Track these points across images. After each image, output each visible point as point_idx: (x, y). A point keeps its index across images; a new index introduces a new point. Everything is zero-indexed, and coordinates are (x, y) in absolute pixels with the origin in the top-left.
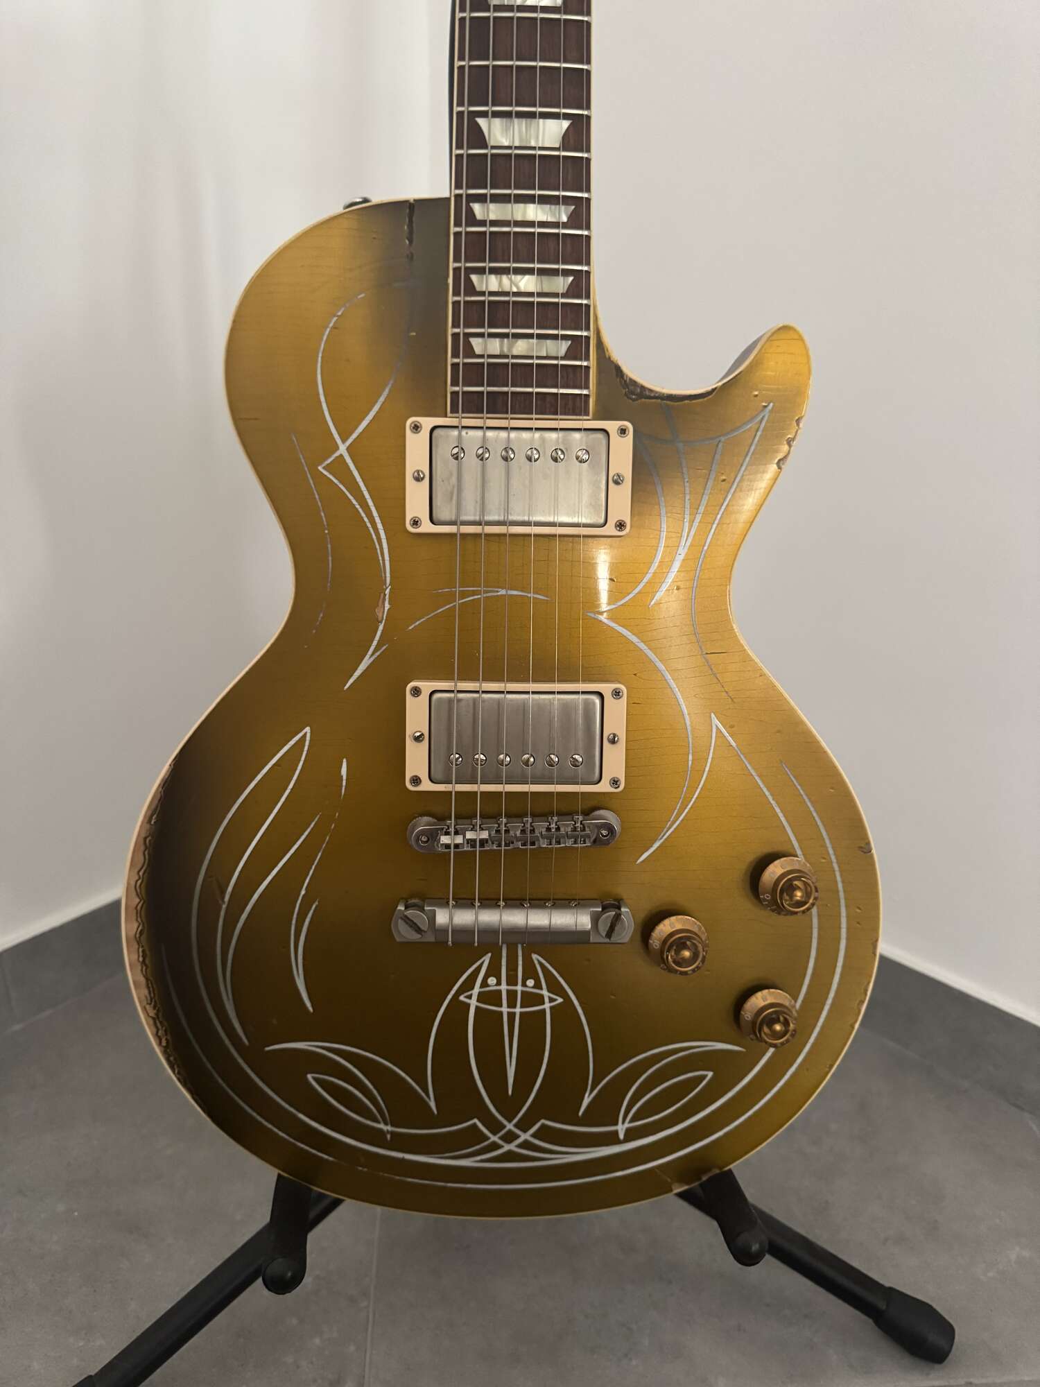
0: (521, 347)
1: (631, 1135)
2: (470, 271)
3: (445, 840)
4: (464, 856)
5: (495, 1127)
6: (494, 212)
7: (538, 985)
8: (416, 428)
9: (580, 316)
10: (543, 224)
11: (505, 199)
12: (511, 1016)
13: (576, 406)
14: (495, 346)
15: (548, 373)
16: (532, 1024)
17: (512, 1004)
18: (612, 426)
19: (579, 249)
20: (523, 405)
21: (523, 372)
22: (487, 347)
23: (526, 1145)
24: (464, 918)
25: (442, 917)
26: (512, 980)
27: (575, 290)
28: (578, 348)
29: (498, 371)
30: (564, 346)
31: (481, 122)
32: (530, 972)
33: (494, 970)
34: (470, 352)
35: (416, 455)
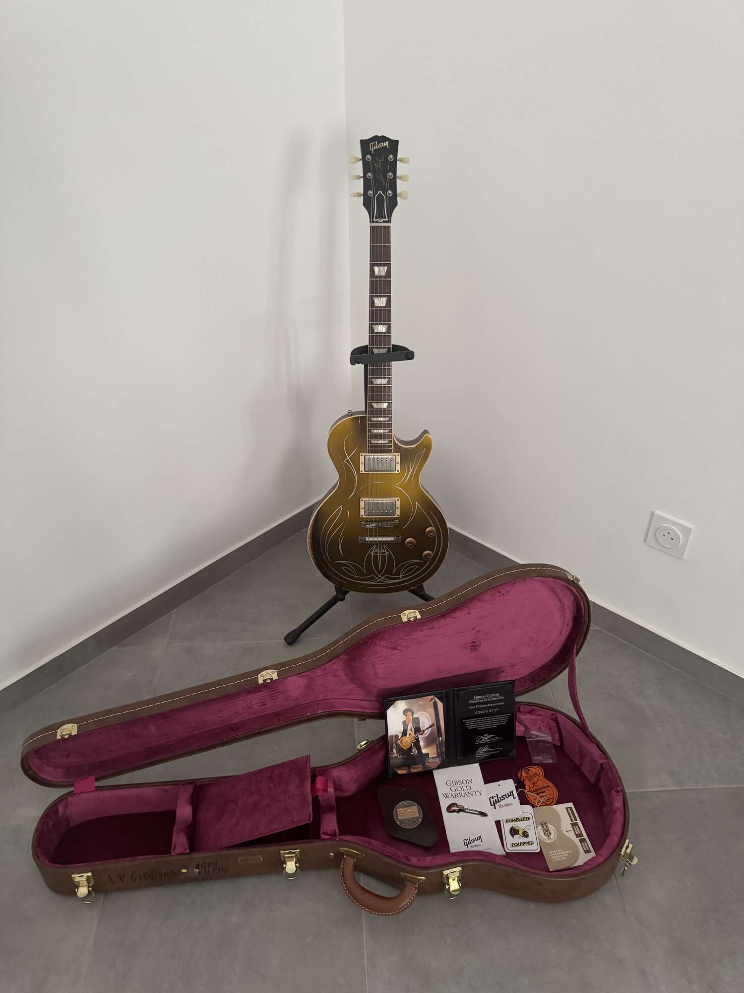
0: (380, 442)
1: (403, 578)
2: (371, 429)
3: (367, 526)
4: (371, 529)
5: (377, 576)
6: (375, 419)
7: (385, 550)
8: (362, 455)
9: (390, 436)
10: (383, 421)
11: (377, 417)
12: (380, 556)
13: (390, 451)
14: (376, 442)
15: (385, 446)
16: (384, 557)
17: (380, 554)
18: (396, 454)
19: (390, 425)
20: (381, 452)
21: (381, 446)
22: (374, 442)
23: (383, 579)
24: (371, 539)
25: (367, 539)
26: (380, 550)
27: (389, 432)
28: (390, 442)
29: (376, 446)
30: (387, 442)
31: (373, 404)
32: (383, 548)
33: (376, 548)
34: (371, 443)
35: (362, 459)
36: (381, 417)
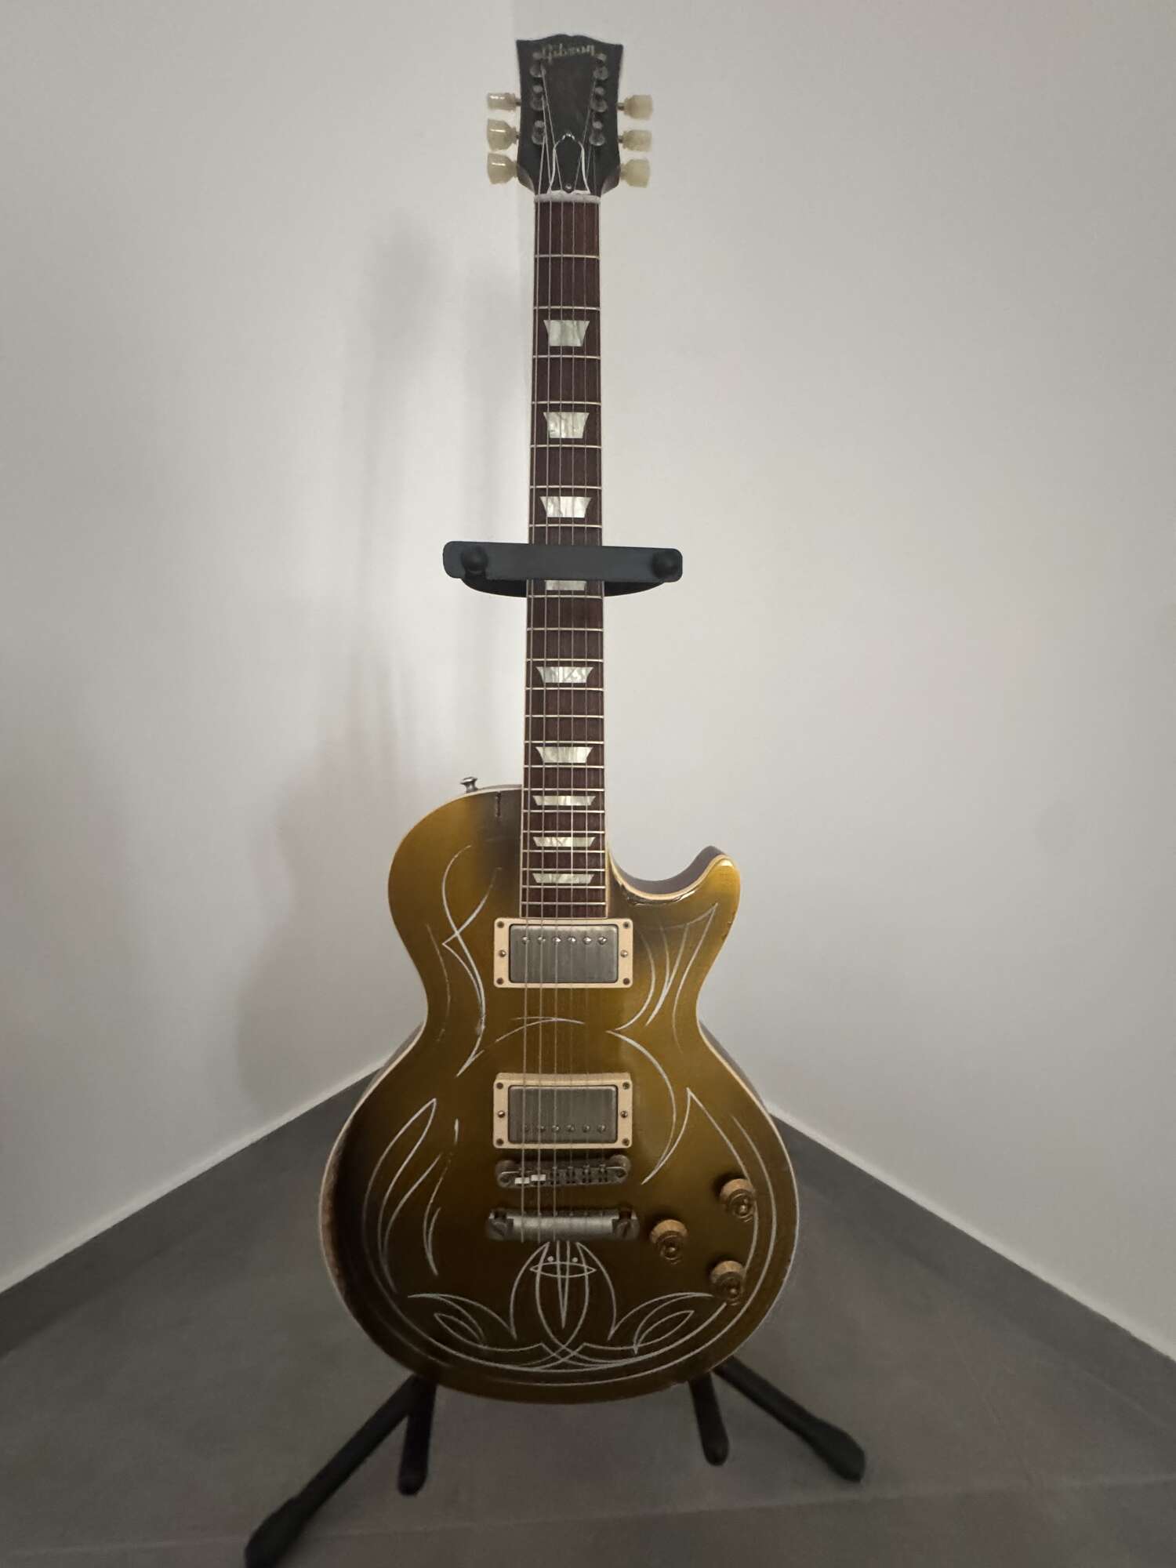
0: (564, 878)
1: (642, 1352)
2: (532, 835)
3: (518, 1181)
4: (530, 1190)
5: (554, 1348)
6: (547, 801)
7: (580, 1261)
8: (501, 924)
9: (596, 860)
10: (576, 808)
11: (553, 793)
12: (563, 1281)
13: (597, 912)
14: (550, 878)
15: (580, 894)
16: (576, 1285)
17: (563, 1272)
18: (620, 922)
19: (596, 822)
20: (565, 913)
21: (565, 893)
22: (543, 879)
23: (573, 1358)
24: (532, 1223)
25: (518, 1222)
26: (563, 1258)
27: (595, 846)
28: (597, 879)
29: (549, 894)
30: (588, 878)
31: (540, 749)
32: (575, 1253)
33: (552, 1252)
34: (533, 882)
35: (501, 940)
36: (568, 793)
